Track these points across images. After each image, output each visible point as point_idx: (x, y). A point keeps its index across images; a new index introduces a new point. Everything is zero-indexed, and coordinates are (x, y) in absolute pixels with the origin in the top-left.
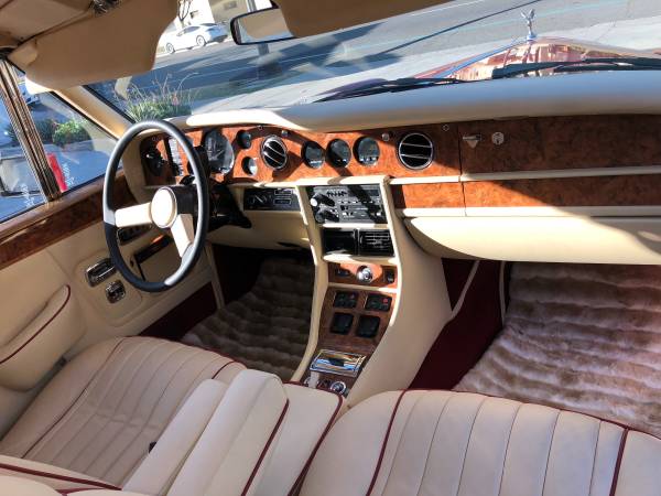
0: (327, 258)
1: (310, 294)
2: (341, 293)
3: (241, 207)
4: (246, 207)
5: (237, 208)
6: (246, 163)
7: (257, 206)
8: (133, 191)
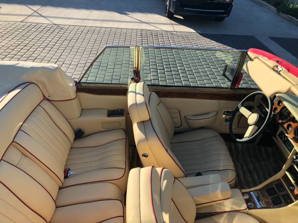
0: (286, 172)
1: (270, 176)
2: (281, 184)
3: (277, 134)
4: (279, 135)
5: (276, 133)
6: (289, 126)
7: (281, 138)
8: (255, 99)
